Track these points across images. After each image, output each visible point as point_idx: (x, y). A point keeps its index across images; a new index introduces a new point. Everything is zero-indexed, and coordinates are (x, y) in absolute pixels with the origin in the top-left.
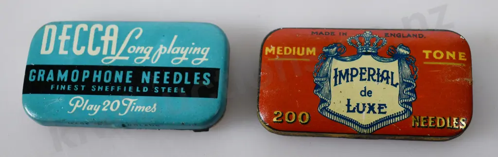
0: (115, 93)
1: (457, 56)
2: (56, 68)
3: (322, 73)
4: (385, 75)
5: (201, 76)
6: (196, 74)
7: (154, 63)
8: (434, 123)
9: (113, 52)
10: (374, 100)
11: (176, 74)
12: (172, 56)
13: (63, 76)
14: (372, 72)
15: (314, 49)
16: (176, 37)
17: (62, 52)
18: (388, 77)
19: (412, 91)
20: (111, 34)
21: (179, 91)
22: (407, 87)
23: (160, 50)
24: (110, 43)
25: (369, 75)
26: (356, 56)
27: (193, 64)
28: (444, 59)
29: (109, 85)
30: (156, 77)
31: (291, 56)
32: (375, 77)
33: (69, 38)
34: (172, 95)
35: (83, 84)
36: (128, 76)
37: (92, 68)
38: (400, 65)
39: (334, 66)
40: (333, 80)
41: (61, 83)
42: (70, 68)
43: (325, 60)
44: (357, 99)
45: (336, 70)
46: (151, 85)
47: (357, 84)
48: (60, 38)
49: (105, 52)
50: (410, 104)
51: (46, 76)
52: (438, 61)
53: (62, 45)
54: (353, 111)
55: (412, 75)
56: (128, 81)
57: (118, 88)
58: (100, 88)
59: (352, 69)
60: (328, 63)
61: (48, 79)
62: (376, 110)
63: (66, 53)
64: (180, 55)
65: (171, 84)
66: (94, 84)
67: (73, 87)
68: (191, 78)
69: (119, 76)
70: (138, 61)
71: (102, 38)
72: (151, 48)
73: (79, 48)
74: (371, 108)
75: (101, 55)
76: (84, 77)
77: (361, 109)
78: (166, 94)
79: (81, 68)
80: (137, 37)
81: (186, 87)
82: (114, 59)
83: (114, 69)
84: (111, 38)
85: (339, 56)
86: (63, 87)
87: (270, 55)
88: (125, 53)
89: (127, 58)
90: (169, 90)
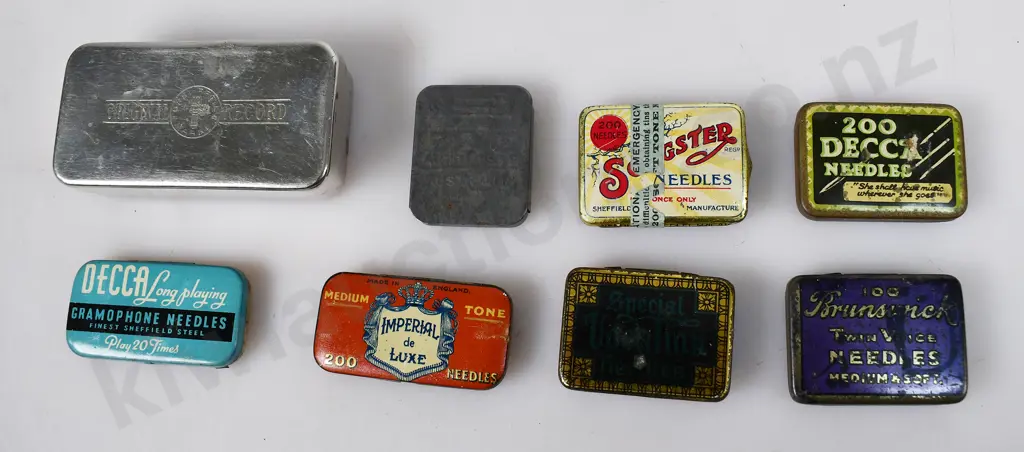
0: (143, 334)
1: (496, 314)
2: (94, 307)
3: (372, 322)
4: (428, 328)
5: (218, 320)
6: (214, 318)
7: (178, 306)
8: (467, 376)
9: (143, 295)
10: (416, 350)
11: (196, 317)
12: (193, 300)
13: (100, 315)
14: (416, 323)
15: (367, 297)
16: (198, 281)
17: (100, 291)
18: (430, 329)
19: (451, 345)
20: (143, 276)
21: (199, 333)
22: (446, 340)
23: (184, 294)
24: (142, 284)
25: (414, 326)
26: (405, 306)
27: (212, 308)
28: (484, 316)
29: (140, 325)
30: (179, 320)
31: (346, 302)
32: (419, 329)
33: (106, 278)
34: (193, 337)
35: (117, 323)
36: (156, 318)
37: (125, 309)
38: (442, 319)
39: (383, 316)
40: (381, 329)
41: (99, 321)
42: (107, 307)
43: (375, 310)
44: (400, 349)
45: (385, 319)
46: (175, 328)
47: (402, 335)
48: (99, 277)
49: (136, 294)
50: (446, 356)
51: (85, 315)
52: (477, 316)
53: (100, 284)
54: (396, 360)
55: (452, 330)
56: (155, 323)
57: (147, 329)
58: (131, 328)
59: (399, 319)
60: (378, 311)
61: (88, 317)
62: (416, 360)
63: (103, 292)
64: (202, 299)
65: (192, 328)
66: (126, 324)
67: (108, 327)
68: (209, 323)
69: (147, 318)
70: (165, 303)
71: (135, 280)
72: (176, 291)
73: (114, 289)
74: (412, 358)
75: (133, 297)
76: (118, 317)
77: (403, 358)
78: (187, 337)
79: (116, 308)
80: (164, 280)
81: (205, 331)
82: (144, 300)
83: (144, 310)
84: (142, 280)
85: (390, 306)
86: (100, 326)
87: (328, 298)
88: (153, 295)
89: (155, 300)
90: (190, 332)
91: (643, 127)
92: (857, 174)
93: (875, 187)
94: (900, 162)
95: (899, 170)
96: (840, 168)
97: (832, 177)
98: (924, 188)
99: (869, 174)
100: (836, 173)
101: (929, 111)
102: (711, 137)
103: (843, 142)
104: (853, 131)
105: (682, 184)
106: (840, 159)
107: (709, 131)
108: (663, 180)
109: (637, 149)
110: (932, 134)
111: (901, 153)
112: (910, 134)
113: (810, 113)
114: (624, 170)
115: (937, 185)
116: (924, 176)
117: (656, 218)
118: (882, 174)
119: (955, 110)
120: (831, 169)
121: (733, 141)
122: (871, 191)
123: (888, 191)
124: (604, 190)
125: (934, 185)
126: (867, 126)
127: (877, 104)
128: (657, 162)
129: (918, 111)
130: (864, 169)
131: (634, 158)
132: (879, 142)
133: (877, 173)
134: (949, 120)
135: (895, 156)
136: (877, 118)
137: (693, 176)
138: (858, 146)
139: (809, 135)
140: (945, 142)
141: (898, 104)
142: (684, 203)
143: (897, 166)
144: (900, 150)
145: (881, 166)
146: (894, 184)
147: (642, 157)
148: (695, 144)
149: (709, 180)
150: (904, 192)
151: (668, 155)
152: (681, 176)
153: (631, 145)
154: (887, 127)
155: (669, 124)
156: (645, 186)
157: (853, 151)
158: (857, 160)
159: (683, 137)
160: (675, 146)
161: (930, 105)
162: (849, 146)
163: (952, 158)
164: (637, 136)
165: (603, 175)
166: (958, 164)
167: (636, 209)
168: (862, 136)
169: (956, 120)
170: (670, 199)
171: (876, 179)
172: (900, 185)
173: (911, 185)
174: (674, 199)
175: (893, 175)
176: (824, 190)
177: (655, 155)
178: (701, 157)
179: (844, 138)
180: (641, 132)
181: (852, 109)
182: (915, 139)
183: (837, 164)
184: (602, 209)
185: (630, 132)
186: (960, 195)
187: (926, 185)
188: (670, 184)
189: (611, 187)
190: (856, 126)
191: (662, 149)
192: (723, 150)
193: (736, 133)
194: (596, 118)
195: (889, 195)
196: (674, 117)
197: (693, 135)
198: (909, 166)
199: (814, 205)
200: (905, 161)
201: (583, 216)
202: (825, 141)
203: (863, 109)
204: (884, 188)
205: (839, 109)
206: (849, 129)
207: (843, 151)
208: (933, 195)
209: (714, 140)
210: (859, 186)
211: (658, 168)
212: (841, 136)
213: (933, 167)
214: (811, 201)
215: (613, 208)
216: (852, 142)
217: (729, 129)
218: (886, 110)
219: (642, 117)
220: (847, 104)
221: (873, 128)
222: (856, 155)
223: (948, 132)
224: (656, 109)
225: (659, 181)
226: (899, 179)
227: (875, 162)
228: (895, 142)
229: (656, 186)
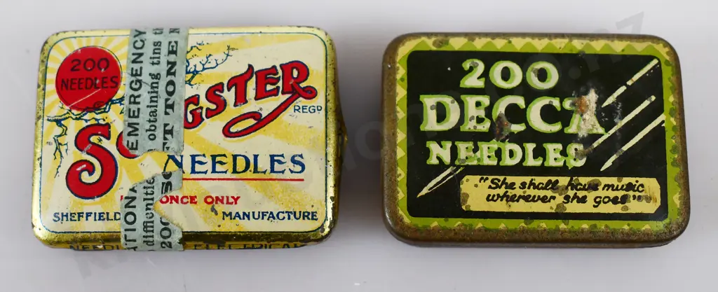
91: (148, 69)
92: (487, 162)
93: (518, 185)
94: (564, 139)
95: (564, 153)
96: (454, 152)
97: (441, 167)
98: (608, 186)
99: (508, 161)
100: (447, 159)
101: (618, 47)
102: (269, 87)
103: (462, 105)
104: (480, 84)
105: (214, 171)
106: (455, 135)
107: (265, 77)
108: (180, 165)
109: (134, 107)
110: (623, 89)
111: (566, 123)
112: (582, 89)
113: (404, 51)
114: (110, 145)
115: (632, 180)
116: (608, 164)
117: (166, 233)
118: (531, 162)
119: (667, 44)
120: (439, 152)
121: (310, 93)
122: (510, 193)
123: (542, 193)
124: (74, 182)
125: (626, 180)
126: (506, 74)
127: (523, 35)
128: (171, 132)
129: (598, 47)
130: (499, 153)
131: (130, 125)
132: (528, 103)
133: (523, 159)
134: (655, 62)
135: (556, 127)
136: (524, 59)
137: (235, 157)
138: (489, 111)
139: (401, 92)
140: (646, 103)
141: (562, 36)
142: (220, 208)
143: (559, 146)
144: (565, 117)
145: (530, 147)
146: (553, 179)
147: (143, 121)
148: (241, 99)
149: (264, 164)
150: (571, 193)
151: (190, 119)
152: (214, 157)
153: (126, 102)
154: (542, 75)
155: (195, 62)
156: (148, 176)
157: (480, 120)
158: (486, 137)
159: (219, 87)
160: (204, 103)
161: (621, 37)
162: (472, 111)
163: (660, 132)
164: (137, 83)
165: (73, 155)
166: (671, 141)
167: (130, 218)
168: (496, 93)
169: (667, 63)
170: (193, 200)
171: (520, 169)
172: (564, 181)
173: (584, 180)
174: (200, 199)
175: (551, 162)
176: (425, 191)
177: (167, 119)
178: (251, 122)
179: (463, 97)
180: (145, 78)
181: (479, 44)
182: (592, 97)
183: (448, 145)
184: (70, 216)
185: (126, 78)
186: (675, 199)
187: (613, 180)
188: (193, 171)
189: (86, 178)
190: (485, 75)
191: (180, 109)
192: (291, 109)
193: (317, 79)
194: (68, 52)
195: (544, 200)
196: (205, 51)
197: (238, 83)
198: (580, 147)
199: (407, 219)
200: (573, 138)
201: (36, 230)
202: (429, 101)
203: (499, 45)
204: (536, 187)
205: (457, 44)
206: (472, 81)
207: (461, 120)
208: (624, 199)
209: (274, 93)
210: (488, 183)
211: (172, 143)
212: (458, 93)
213: (625, 148)
214: (403, 212)
215: (88, 215)
216: (478, 104)
217: (304, 71)
218: (540, 46)
219: (148, 51)
220: (471, 36)
221: (516, 80)
222: (485, 127)
223: (653, 83)
224: (174, 37)
225: (172, 167)
226: (563, 171)
227: (519, 139)
228: (556, 102)
229: (167, 176)
